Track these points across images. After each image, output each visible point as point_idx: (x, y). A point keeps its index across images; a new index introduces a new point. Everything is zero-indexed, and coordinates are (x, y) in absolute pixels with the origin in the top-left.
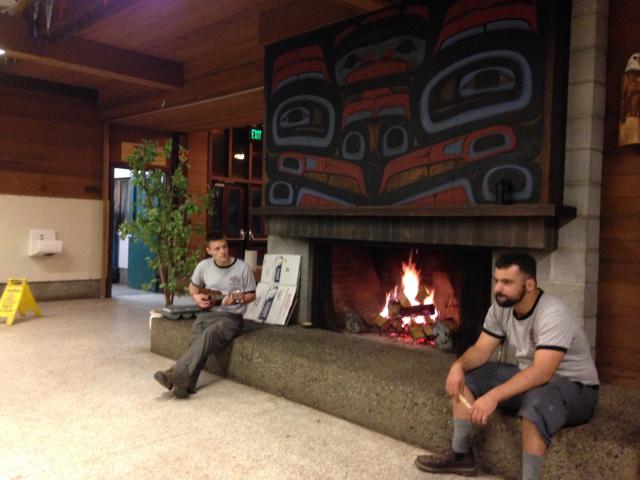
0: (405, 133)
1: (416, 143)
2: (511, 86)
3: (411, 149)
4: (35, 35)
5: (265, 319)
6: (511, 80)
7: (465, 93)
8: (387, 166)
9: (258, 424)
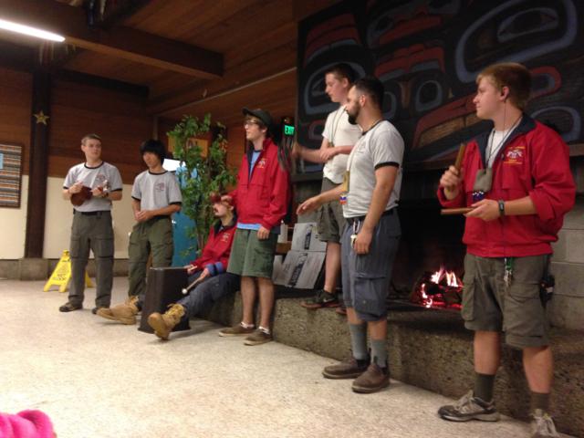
0: (439, 87)
1: (451, 96)
2: (554, 25)
3: (446, 101)
4: (91, 23)
5: (294, 284)
6: (554, 19)
7: (502, 39)
8: (420, 121)
9: (286, 371)
